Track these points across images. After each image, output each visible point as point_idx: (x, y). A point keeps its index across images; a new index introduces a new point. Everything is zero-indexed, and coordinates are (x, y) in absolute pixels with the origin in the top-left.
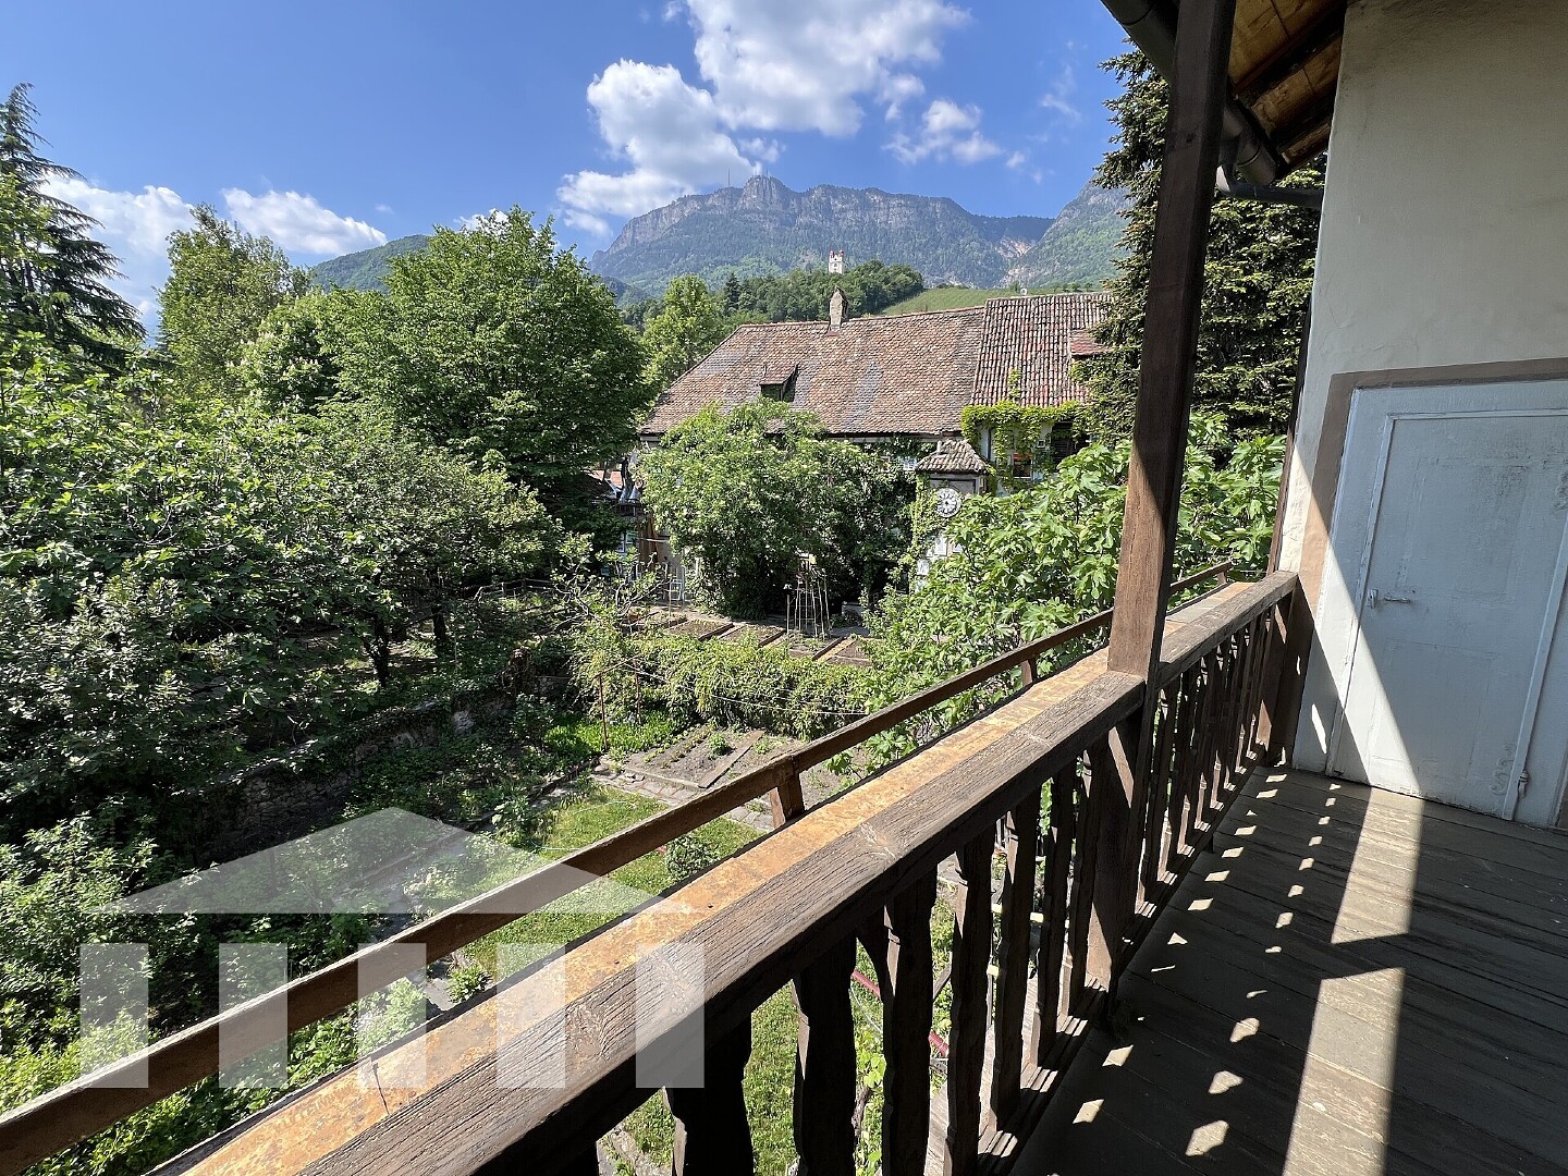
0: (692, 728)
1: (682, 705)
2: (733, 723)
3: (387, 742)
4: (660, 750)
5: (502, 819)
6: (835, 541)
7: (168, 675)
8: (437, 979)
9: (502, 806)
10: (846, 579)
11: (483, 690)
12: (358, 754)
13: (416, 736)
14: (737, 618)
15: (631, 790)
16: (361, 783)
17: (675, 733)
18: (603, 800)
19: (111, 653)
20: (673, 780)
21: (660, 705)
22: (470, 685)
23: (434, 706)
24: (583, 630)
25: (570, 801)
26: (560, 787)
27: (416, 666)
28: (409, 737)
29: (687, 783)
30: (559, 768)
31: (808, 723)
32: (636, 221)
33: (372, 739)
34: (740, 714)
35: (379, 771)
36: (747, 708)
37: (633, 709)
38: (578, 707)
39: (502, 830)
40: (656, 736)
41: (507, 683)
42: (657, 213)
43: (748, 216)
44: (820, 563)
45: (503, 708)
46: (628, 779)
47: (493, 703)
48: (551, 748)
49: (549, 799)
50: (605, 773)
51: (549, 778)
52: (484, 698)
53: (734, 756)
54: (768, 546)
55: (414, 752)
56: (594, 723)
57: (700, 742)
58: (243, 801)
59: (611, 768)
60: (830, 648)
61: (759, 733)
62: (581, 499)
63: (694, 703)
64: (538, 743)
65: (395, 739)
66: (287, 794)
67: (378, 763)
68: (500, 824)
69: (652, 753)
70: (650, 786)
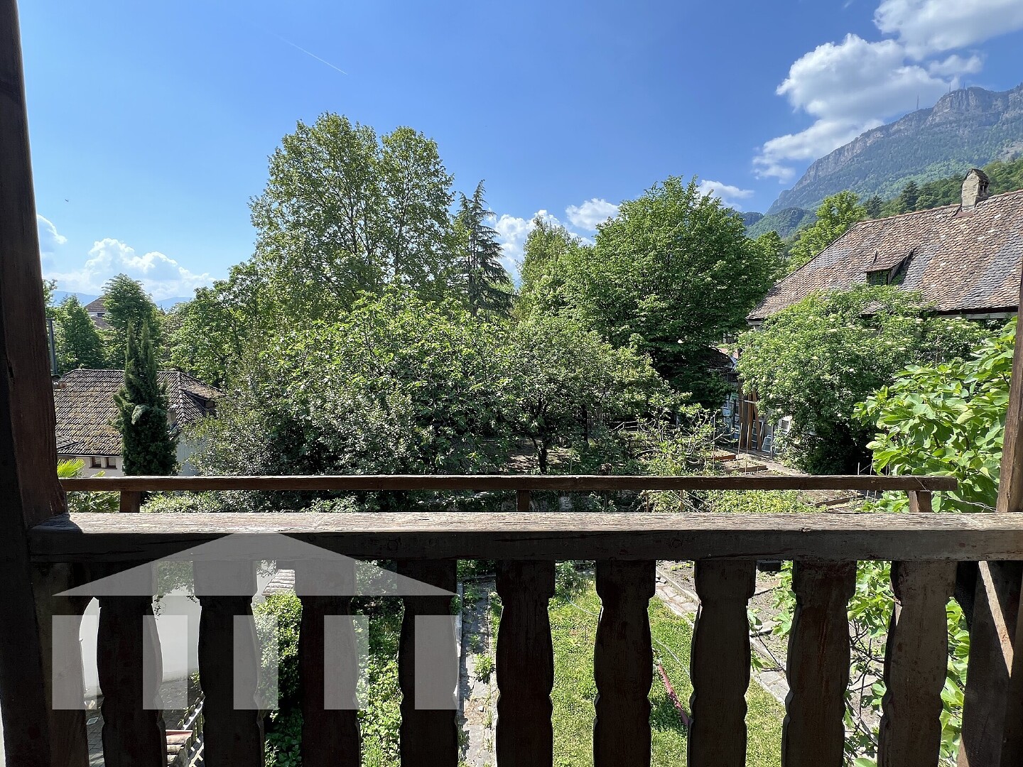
8: (475, 655)
32: (820, 161)
33: (511, 500)
42: (840, 151)
43: (936, 129)
62: (700, 368)
70: (669, 590)
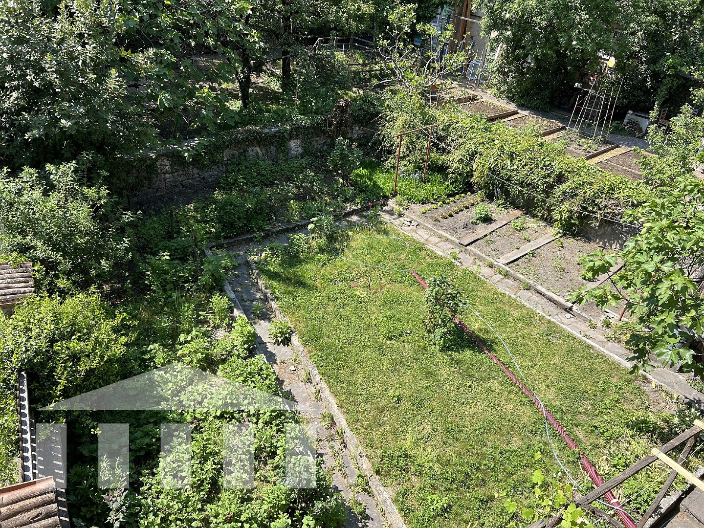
0: (463, 195)
1: (460, 175)
2: (498, 199)
3: (244, 152)
4: (435, 206)
5: (315, 228)
6: (642, 47)
7: (113, 72)
8: (262, 321)
9: (315, 219)
10: (641, 89)
11: (313, 127)
12: (226, 155)
13: (264, 152)
14: (522, 106)
15: (407, 231)
16: (226, 177)
17: (449, 196)
18: (386, 233)
19: (80, 48)
20: (440, 232)
21: (442, 169)
22: (304, 120)
23: (278, 132)
24: (394, 92)
25: (362, 227)
26: (356, 215)
27: (268, 95)
28: (259, 151)
29: (450, 237)
30: (357, 201)
31: (565, 216)
33: (235, 146)
34: (507, 193)
35: (238, 171)
36: (514, 190)
37: (420, 168)
38: (378, 157)
39: (313, 235)
40: (433, 194)
41: (330, 125)
44: (619, 67)
45: (324, 143)
46: (405, 222)
47: (317, 139)
48: (354, 184)
49: (348, 221)
50: (391, 212)
51: (350, 207)
52: (312, 133)
53: (493, 226)
54: (574, 43)
55: (261, 163)
56: (388, 171)
57: (467, 208)
58: (156, 170)
59: (395, 210)
60: (602, 153)
61: (518, 212)
63: (470, 175)
64: (345, 178)
65: (250, 150)
66: (181, 173)
67: (238, 165)
68: (313, 231)
69: (428, 207)
70: (422, 232)
